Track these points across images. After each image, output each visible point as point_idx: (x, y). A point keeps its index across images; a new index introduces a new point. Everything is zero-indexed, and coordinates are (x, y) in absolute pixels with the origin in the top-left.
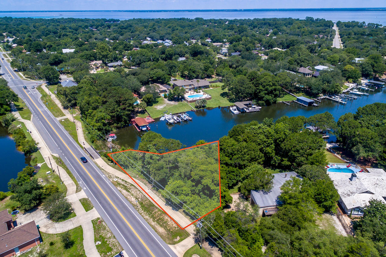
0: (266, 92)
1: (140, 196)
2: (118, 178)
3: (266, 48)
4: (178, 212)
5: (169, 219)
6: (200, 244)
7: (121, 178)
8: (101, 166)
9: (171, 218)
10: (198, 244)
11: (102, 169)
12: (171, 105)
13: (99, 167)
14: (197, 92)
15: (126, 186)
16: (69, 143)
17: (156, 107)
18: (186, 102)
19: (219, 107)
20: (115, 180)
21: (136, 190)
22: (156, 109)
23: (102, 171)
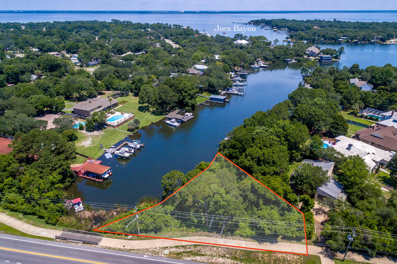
0: (190, 97)
1: (222, 251)
2: (167, 247)
3: (116, 53)
4: (279, 243)
5: (283, 255)
6: (336, 257)
7: (172, 246)
8: (122, 248)
9: (283, 252)
10: (335, 258)
11: (130, 250)
12: (97, 136)
13: (120, 250)
14: (112, 113)
15: (191, 252)
16: (16, 244)
17: (81, 145)
18: (111, 128)
19: (152, 123)
20: (167, 252)
21: (209, 248)
22: (83, 146)
23: (132, 251)
